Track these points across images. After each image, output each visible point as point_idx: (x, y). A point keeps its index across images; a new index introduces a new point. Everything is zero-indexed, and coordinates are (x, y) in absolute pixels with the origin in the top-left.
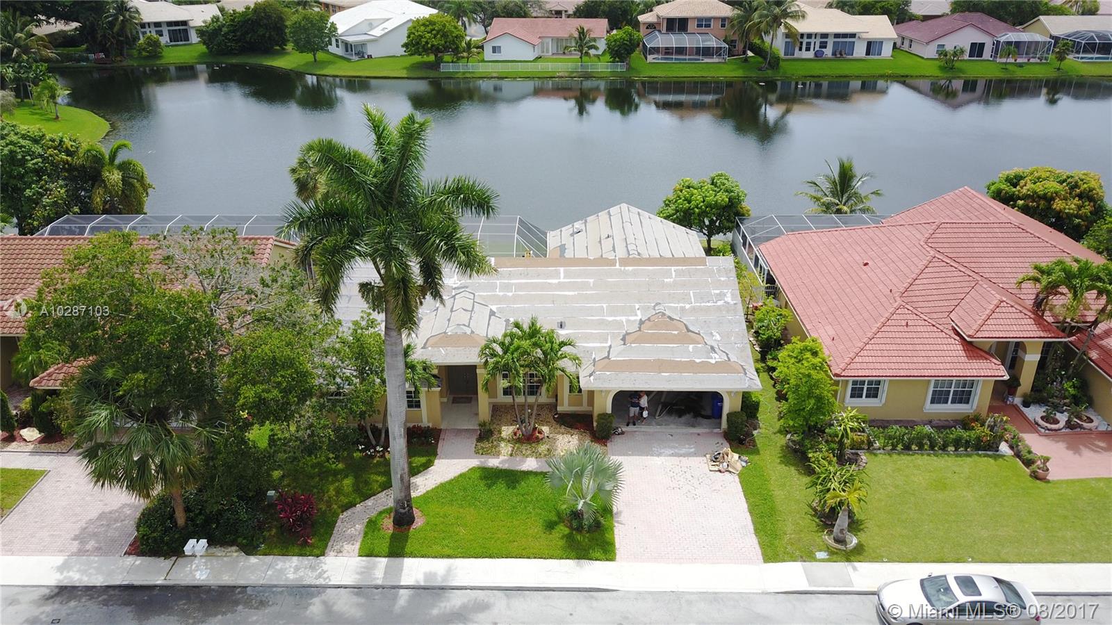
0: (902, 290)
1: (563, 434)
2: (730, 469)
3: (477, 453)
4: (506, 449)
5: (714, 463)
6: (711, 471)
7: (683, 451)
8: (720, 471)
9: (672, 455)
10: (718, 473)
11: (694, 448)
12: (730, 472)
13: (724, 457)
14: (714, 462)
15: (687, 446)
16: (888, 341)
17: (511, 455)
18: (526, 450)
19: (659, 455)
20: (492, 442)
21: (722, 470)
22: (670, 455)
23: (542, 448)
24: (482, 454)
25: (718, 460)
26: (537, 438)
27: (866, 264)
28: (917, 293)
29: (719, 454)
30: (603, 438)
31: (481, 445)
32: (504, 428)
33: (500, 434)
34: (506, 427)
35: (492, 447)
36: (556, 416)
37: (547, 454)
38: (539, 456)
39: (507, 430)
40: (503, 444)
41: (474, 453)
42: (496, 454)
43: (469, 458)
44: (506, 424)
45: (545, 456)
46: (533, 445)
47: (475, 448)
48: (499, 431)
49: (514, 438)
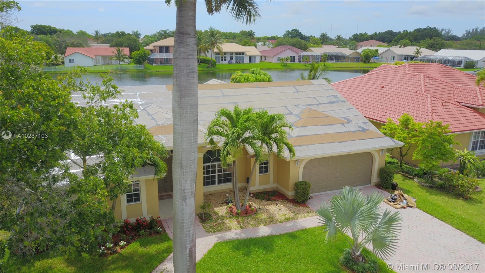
1: (269, 205)
2: (410, 205)
4: (232, 223)
6: (396, 209)
12: (411, 207)
13: (400, 197)
14: (394, 202)
17: (242, 228)
18: (251, 221)
23: (262, 216)
24: (214, 232)
25: (397, 200)
26: (252, 211)
27: (383, 87)
29: (396, 196)
31: (207, 225)
32: (216, 209)
33: (218, 214)
34: (218, 208)
35: (219, 224)
36: (252, 195)
37: (271, 221)
38: (266, 223)
39: (222, 210)
40: (227, 221)
41: (206, 232)
42: (228, 229)
43: (204, 236)
44: (216, 207)
45: (270, 222)
46: (254, 216)
47: (204, 228)
48: (215, 212)
49: (231, 214)
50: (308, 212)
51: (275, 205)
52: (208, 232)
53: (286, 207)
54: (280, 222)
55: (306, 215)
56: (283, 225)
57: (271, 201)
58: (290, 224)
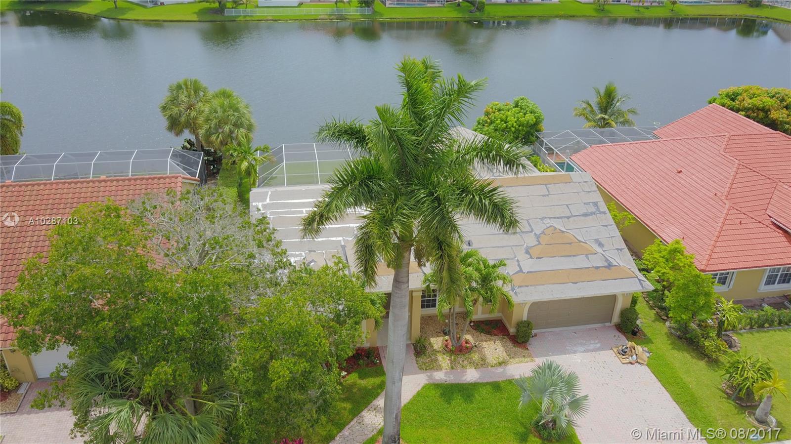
0: (726, 193)
1: (486, 341)
2: (639, 361)
3: (421, 369)
4: (444, 361)
5: (624, 357)
6: (623, 363)
7: (592, 347)
8: (631, 363)
9: (585, 351)
10: (630, 365)
11: (598, 342)
12: (640, 363)
13: (631, 350)
14: (623, 355)
15: (592, 342)
16: (731, 238)
17: (452, 368)
18: (463, 361)
19: (575, 352)
20: (430, 356)
21: (633, 362)
22: (583, 352)
23: (475, 357)
24: (426, 370)
25: (627, 353)
26: (467, 348)
27: (680, 172)
28: (737, 195)
29: (627, 348)
30: (523, 342)
31: (420, 360)
32: (433, 340)
33: (433, 347)
34: (435, 339)
35: (432, 361)
36: (472, 324)
37: (482, 363)
38: (476, 366)
39: (437, 342)
40: (440, 357)
41: (418, 369)
42: (439, 368)
43: (416, 374)
44: (433, 336)
45: (482, 365)
46: (467, 355)
47: (417, 364)
48: (430, 344)
49: (446, 350)
50: (524, 356)
51: (492, 342)
52: (420, 369)
53: (503, 346)
54: (492, 366)
55: (521, 359)
56: (493, 369)
57: (491, 335)
58: (500, 370)
